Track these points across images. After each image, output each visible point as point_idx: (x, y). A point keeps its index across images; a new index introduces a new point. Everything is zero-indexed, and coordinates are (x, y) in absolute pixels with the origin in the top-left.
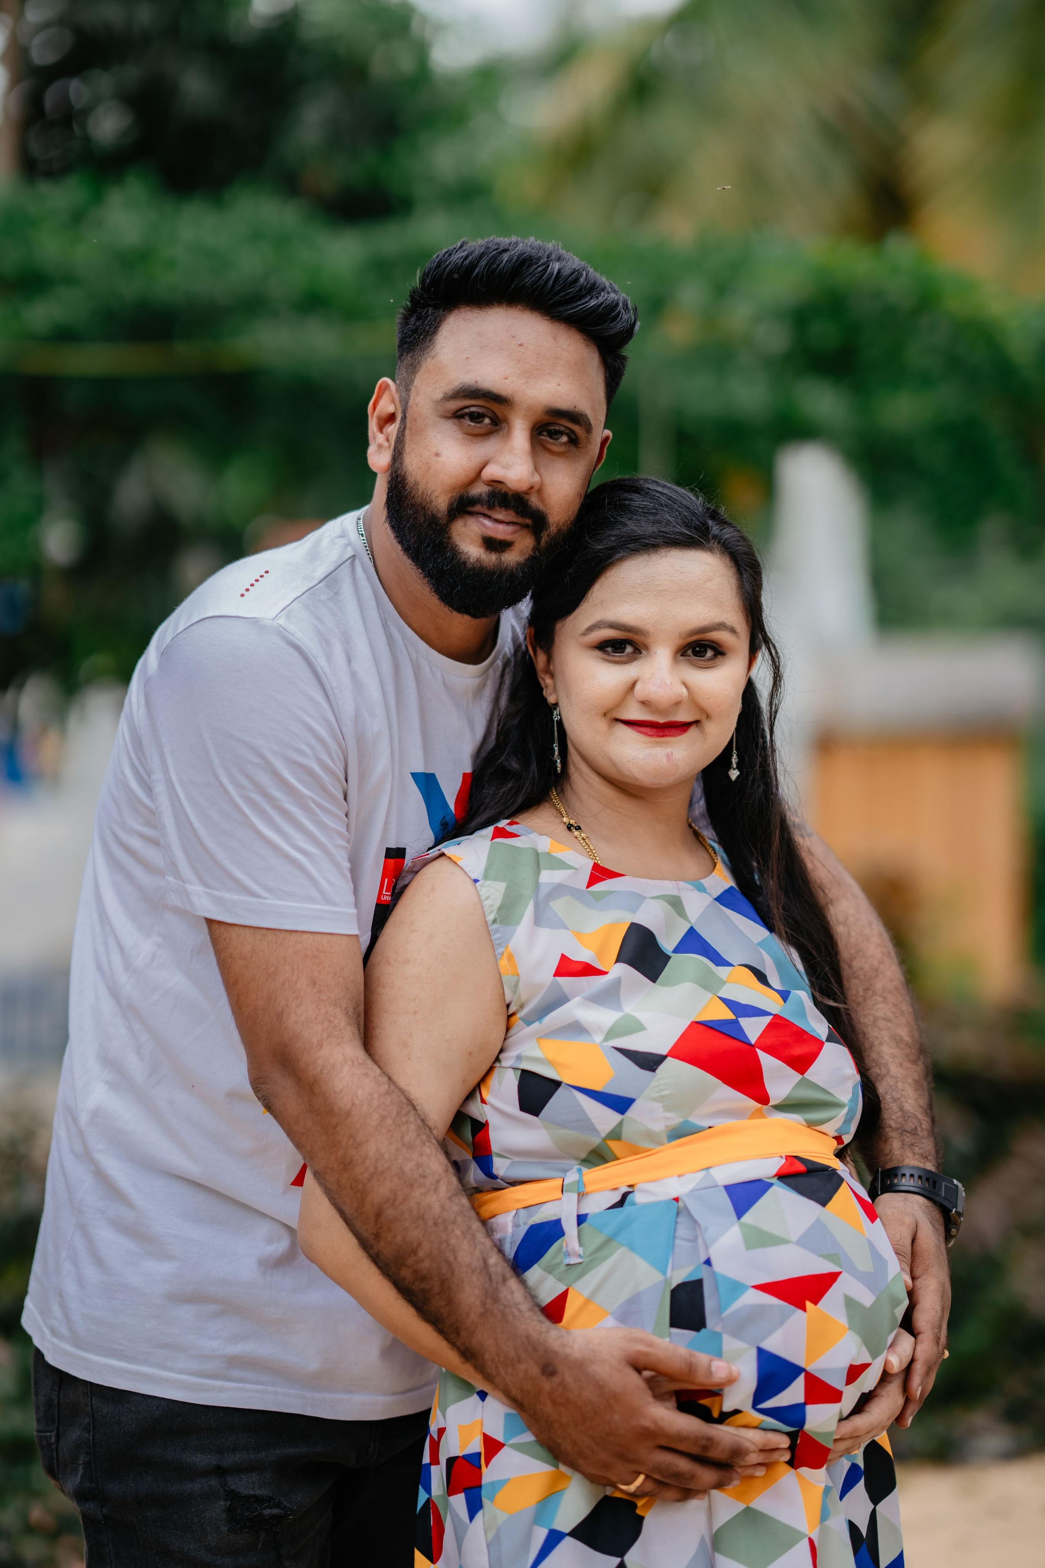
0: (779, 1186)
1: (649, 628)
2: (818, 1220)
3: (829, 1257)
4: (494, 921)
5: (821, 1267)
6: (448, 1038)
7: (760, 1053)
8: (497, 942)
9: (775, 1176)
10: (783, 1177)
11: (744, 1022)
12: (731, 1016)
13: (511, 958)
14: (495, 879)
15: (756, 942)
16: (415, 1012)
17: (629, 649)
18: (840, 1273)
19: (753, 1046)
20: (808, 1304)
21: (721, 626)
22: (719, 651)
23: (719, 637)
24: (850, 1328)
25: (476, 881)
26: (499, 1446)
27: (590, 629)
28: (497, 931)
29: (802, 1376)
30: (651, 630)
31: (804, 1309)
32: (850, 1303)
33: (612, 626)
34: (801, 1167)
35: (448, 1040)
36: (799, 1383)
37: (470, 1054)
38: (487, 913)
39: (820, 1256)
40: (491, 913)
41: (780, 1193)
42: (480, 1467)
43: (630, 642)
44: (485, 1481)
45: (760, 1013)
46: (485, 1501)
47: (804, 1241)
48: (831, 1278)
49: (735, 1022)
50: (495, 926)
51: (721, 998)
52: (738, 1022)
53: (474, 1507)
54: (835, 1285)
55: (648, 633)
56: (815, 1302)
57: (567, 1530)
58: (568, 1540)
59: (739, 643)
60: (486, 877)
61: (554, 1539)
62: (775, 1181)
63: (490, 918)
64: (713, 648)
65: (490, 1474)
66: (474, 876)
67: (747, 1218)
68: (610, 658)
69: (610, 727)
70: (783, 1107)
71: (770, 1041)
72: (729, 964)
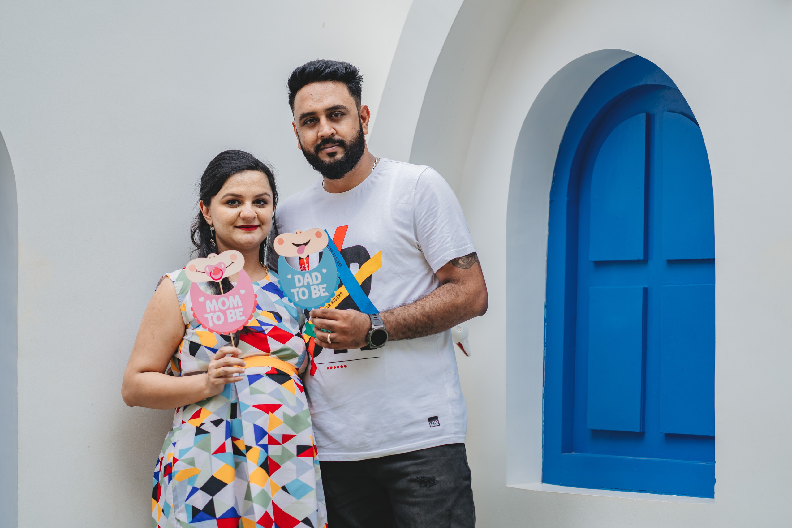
0: (266, 377)
1: (243, 195)
2: (277, 388)
3: (280, 400)
4: (179, 294)
5: (276, 402)
6: (166, 332)
7: (267, 336)
8: (180, 300)
9: (265, 374)
10: (268, 374)
11: (264, 328)
12: (259, 325)
13: (184, 305)
14: (180, 281)
15: (273, 302)
16: (156, 324)
17: (237, 203)
18: (282, 405)
19: (266, 335)
20: (270, 413)
21: (266, 194)
22: (265, 202)
23: (265, 197)
24: (284, 422)
25: (173, 282)
26: (177, 460)
27: (224, 197)
28: (180, 297)
29: (267, 435)
30: (244, 196)
31: (268, 414)
32: (285, 415)
33: (231, 195)
34: (276, 372)
35: (166, 333)
36: (266, 437)
37: (174, 338)
38: (177, 291)
39: (276, 399)
40: (178, 291)
41: (266, 379)
42: (172, 467)
43: (237, 201)
44: (173, 471)
45: (269, 325)
46: (173, 478)
47: (271, 394)
48: (280, 406)
49: (261, 327)
50: (179, 296)
51: (257, 320)
52: (262, 327)
53: (170, 479)
54: (280, 408)
55: (243, 196)
56: (272, 412)
57: (199, 487)
58: (200, 491)
59: (270, 199)
60: (177, 281)
61: (194, 490)
62: (265, 375)
63: (178, 293)
64: (263, 202)
65: (174, 469)
66: (173, 281)
67: (252, 385)
68: (231, 206)
69: (233, 229)
70: (274, 353)
71: (272, 334)
72: (261, 309)
